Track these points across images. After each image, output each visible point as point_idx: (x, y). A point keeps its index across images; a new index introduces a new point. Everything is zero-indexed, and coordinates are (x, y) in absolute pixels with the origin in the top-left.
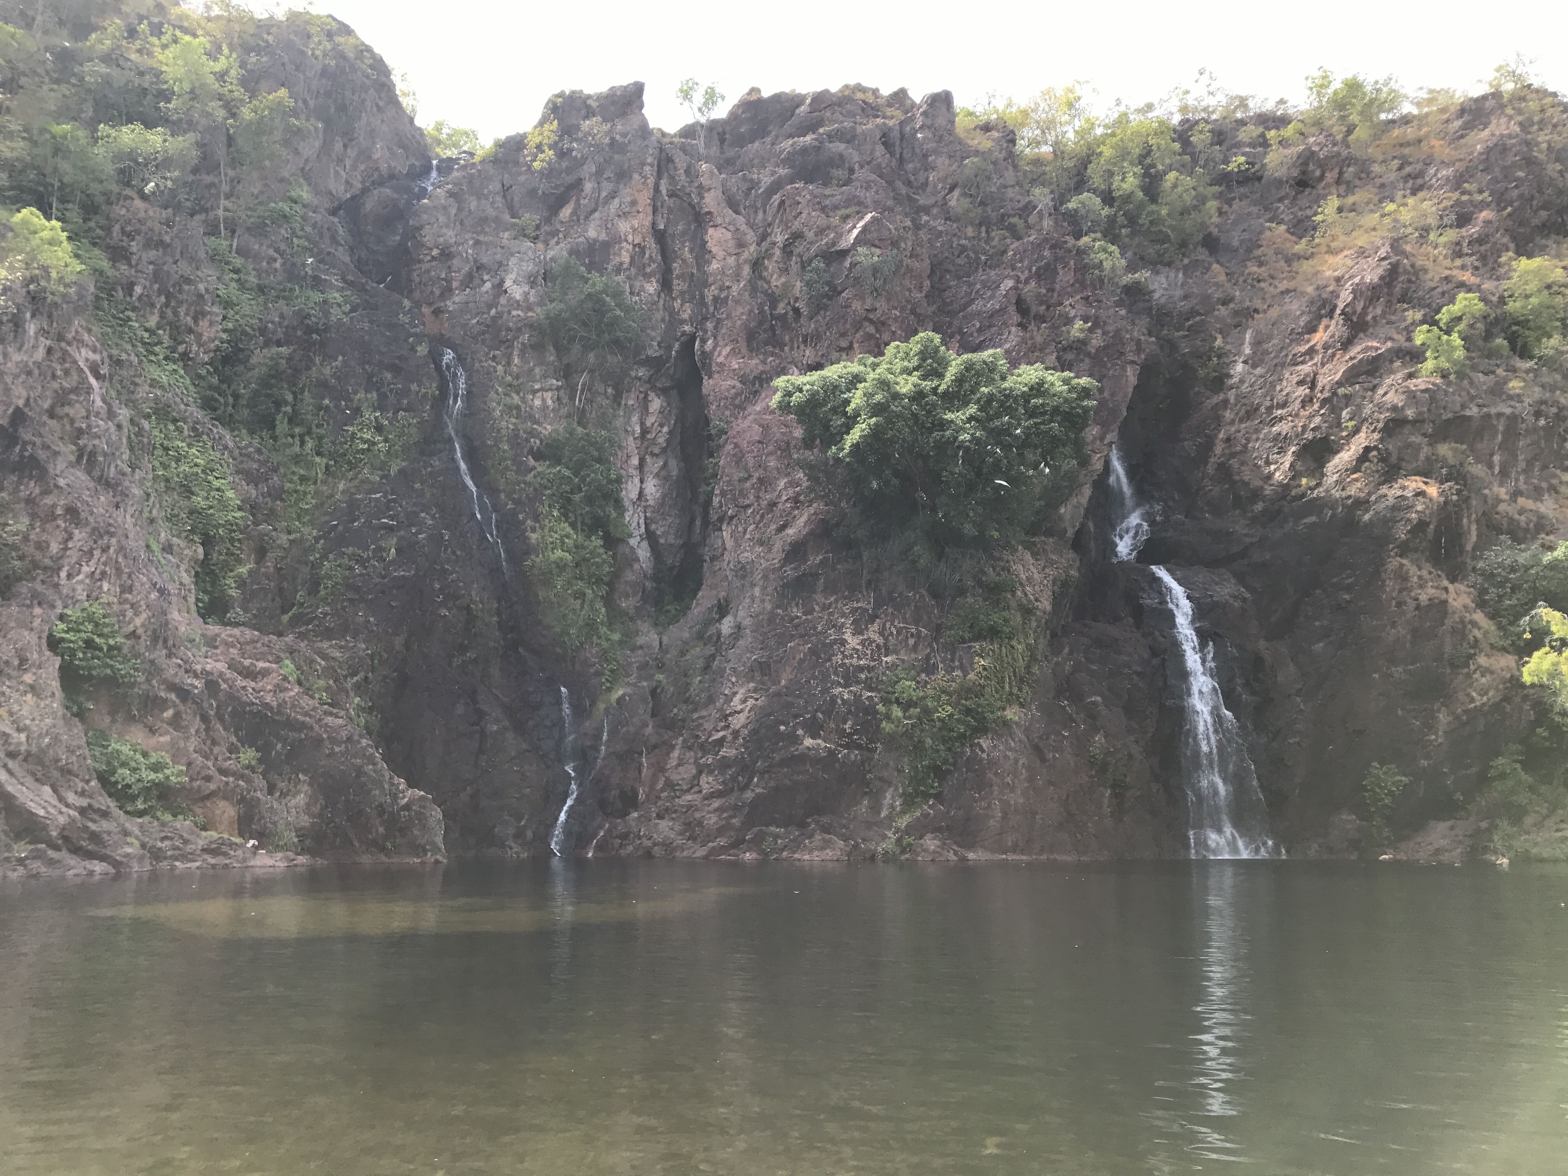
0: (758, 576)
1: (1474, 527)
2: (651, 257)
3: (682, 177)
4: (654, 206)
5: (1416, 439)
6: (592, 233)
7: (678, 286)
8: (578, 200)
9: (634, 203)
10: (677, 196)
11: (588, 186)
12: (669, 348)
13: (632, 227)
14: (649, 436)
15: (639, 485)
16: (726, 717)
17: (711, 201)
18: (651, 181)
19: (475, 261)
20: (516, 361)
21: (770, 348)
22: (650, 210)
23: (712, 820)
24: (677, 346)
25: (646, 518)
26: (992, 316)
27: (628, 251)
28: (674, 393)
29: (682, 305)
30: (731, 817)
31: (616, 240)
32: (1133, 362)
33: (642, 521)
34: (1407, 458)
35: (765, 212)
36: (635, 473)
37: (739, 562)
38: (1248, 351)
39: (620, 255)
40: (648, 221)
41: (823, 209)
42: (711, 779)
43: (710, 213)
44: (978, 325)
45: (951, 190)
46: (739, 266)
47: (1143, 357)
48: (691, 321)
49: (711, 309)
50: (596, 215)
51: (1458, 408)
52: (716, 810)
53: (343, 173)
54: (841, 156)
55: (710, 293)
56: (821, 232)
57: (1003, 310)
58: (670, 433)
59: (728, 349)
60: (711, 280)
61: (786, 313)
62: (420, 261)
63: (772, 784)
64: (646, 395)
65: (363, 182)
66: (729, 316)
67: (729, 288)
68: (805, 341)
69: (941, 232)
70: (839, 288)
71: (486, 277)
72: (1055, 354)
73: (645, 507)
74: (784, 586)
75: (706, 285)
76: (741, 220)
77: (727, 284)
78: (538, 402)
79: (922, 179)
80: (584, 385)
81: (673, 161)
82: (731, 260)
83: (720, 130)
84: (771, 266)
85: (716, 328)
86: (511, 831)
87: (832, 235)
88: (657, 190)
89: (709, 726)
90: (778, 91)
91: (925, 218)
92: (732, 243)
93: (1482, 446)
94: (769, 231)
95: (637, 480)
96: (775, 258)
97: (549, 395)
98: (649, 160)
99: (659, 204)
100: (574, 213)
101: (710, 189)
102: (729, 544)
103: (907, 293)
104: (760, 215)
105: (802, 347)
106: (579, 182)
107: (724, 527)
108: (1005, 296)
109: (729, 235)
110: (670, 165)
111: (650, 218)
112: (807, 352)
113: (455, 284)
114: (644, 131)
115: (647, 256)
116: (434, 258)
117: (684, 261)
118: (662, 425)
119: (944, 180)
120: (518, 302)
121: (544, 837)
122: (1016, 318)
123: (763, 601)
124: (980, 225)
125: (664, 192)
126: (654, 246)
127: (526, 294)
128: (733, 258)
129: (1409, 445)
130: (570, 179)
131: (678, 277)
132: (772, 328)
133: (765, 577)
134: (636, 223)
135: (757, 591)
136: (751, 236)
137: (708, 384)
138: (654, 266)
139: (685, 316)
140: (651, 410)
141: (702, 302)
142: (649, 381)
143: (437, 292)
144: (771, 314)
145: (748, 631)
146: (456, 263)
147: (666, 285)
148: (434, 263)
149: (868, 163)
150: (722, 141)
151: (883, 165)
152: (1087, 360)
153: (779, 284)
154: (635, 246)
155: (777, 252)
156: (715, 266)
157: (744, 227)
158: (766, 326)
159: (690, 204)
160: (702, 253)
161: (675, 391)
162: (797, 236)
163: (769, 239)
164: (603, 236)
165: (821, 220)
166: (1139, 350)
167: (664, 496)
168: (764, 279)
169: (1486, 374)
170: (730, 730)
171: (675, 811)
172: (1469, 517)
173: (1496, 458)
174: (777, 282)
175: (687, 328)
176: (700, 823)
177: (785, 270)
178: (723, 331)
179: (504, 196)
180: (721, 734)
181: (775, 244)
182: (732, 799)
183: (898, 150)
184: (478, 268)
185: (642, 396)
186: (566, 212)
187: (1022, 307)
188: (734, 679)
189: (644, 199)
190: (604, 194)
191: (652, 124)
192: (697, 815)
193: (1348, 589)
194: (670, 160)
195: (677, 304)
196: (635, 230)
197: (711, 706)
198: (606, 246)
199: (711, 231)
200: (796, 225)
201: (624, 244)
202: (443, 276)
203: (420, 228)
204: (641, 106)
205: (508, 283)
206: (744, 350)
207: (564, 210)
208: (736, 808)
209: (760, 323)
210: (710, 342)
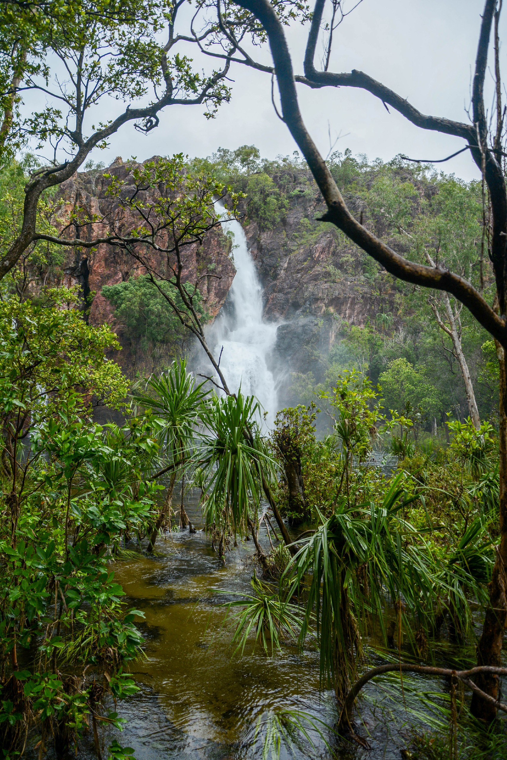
1: (333, 336)
2: (72, 230)
3: (84, 202)
9: (66, 211)
10: (82, 208)
13: (65, 220)
17: (94, 210)
18: (73, 203)
21: (112, 264)
22: (72, 213)
24: (80, 263)
27: (64, 229)
35: (113, 214)
38: (286, 266)
40: (71, 217)
46: (103, 234)
51: (337, 294)
57: (191, 255)
59: (98, 264)
61: (119, 252)
64: (70, 279)
66: (99, 253)
80: (47, 278)
81: (81, 195)
83: (102, 179)
85: (94, 257)
87: (134, 226)
92: (101, 226)
94: (114, 222)
97: (34, 282)
98: (72, 196)
99: (75, 211)
101: (94, 206)
108: (193, 250)
117: (84, 232)
122: (195, 258)
125: (77, 207)
126: (73, 226)
128: (101, 231)
132: (114, 257)
134: (67, 218)
137: (90, 277)
138: (73, 234)
139: (84, 252)
140: (72, 284)
142: (71, 275)
150: (102, 183)
155: (117, 230)
156: (95, 234)
158: (112, 256)
159: (87, 211)
160: (90, 230)
161: (81, 278)
165: (131, 220)
172: (332, 332)
175: (85, 256)
178: (97, 258)
181: (116, 227)
187: (198, 254)
189: (70, 210)
200: (123, 221)
201: (63, 226)
206: (104, 265)
210: (92, 262)
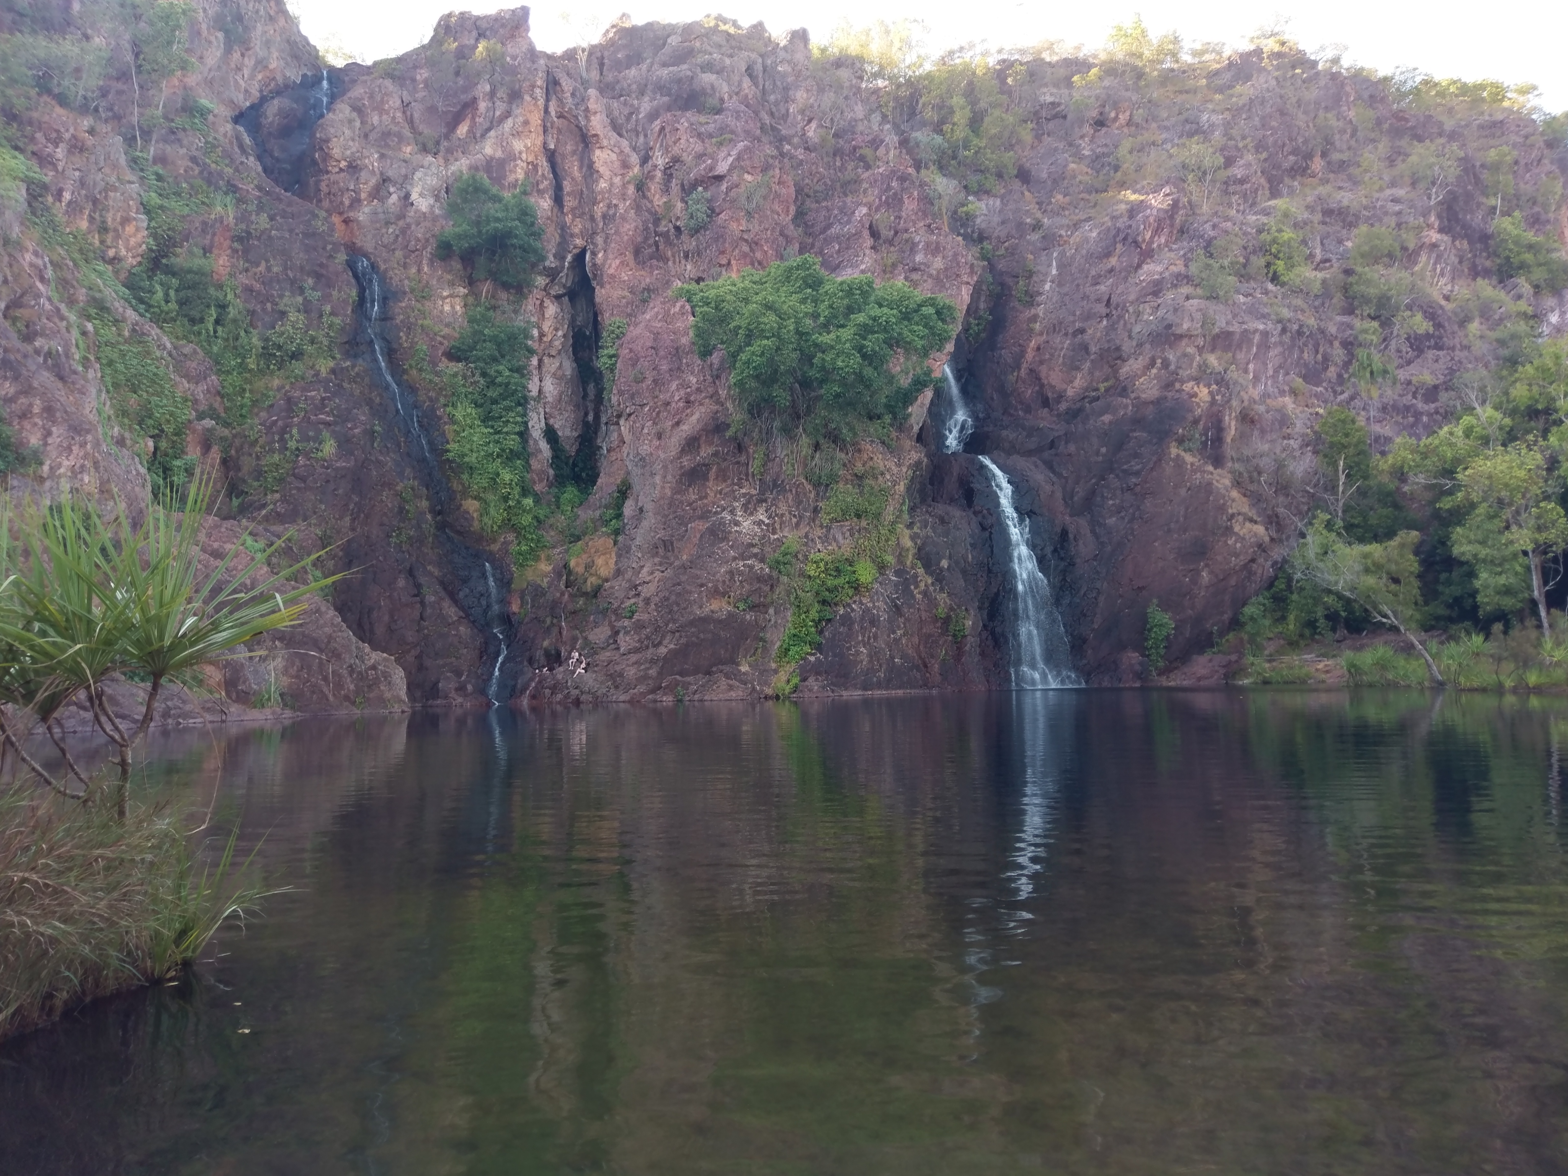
0: (658, 467)
1: (1233, 423)
2: (543, 175)
3: (569, 101)
4: (545, 127)
5: (1190, 350)
6: (488, 150)
7: (569, 203)
8: (473, 119)
9: (526, 123)
10: (564, 117)
11: (482, 106)
12: (563, 258)
13: (525, 146)
14: (545, 339)
15: (538, 383)
16: (636, 587)
17: (598, 124)
18: (541, 102)
19: (382, 174)
20: (426, 269)
21: (654, 262)
22: (541, 130)
23: (631, 672)
24: (569, 258)
25: (545, 413)
26: (848, 239)
27: (522, 168)
28: (566, 299)
29: (573, 221)
30: (648, 669)
31: (512, 157)
32: (968, 283)
33: (542, 416)
34: (1184, 366)
35: (646, 136)
36: (535, 372)
37: (638, 454)
38: (1054, 272)
39: (515, 172)
40: (539, 141)
41: (699, 135)
42: (627, 638)
43: (596, 135)
44: (837, 247)
45: (810, 121)
46: (624, 186)
47: (975, 279)
48: (582, 235)
49: (601, 225)
50: (492, 133)
51: (1224, 325)
52: (636, 663)
53: (241, 82)
54: (713, 87)
55: (599, 209)
56: (700, 156)
57: (858, 234)
58: (564, 336)
59: (618, 262)
60: (599, 197)
61: (668, 231)
62: (328, 172)
63: (683, 641)
64: (542, 301)
65: (261, 91)
66: (617, 232)
67: (616, 206)
68: (686, 257)
69: (802, 160)
70: (717, 210)
71: (392, 190)
72: (903, 275)
73: (545, 403)
74: (682, 475)
75: (595, 202)
76: (625, 143)
77: (614, 202)
78: (447, 308)
79: (783, 111)
80: (488, 292)
81: (560, 84)
82: (617, 180)
83: (599, 54)
84: (654, 187)
85: (605, 242)
86: (453, 685)
87: (709, 161)
88: (546, 111)
89: (621, 595)
90: (650, 20)
91: (787, 147)
92: (617, 164)
93: (1241, 356)
94: (651, 154)
95: (536, 379)
96: (657, 180)
97: (458, 300)
98: (539, 83)
99: (549, 125)
100: (471, 131)
101: (596, 113)
102: (627, 437)
103: (776, 217)
104: (641, 139)
105: (683, 262)
106: (474, 100)
107: (622, 422)
108: (860, 222)
109: (614, 156)
110: (558, 88)
111: (541, 138)
112: (689, 267)
113: (363, 196)
114: (533, 54)
115: (540, 173)
116: (341, 170)
117: (573, 179)
118: (556, 330)
119: (802, 112)
120: (424, 214)
121: (482, 691)
122: (869, 242)
123: (663, 488)
124: (835, 155)
125: (553, 114)
126: (545, 164)
127: (432, 207)
128: (619, 178)
129: (1185, 355)
130: (465, 98)
131: (569, 194)
132: (656, 244)
133: (665, 467)
134: (529, 143)
135: (658, 479)
136: (634, 159)
137: (600, 294)
138: (546, 183)
139: (576, 230)
140: (547, 316)
141: (592, 219)
142: (545, 290)
143: (347, 202)
144: (655, 232)
145: (650, 514)
146: (364, 175)
147: (558, 200)
148: (342, 175)
149: (737, 94)
150: (602, 65)
151: (750, 96)
152: (930, 281)
153: (660, 203)
154: (528, 163)
155: (659, 174)
156: (603, 185)
157: (627, 150)
158: (651, 241)
159: (577, 126)
160: (590, 171)
161: (567, 298)
162: (676, 160)
163: (650, 163)
164: (499, 154)
165: (699, 148)
166: (972, 272)
167: (561, 394)
168: (648, 199)
169: (1246, 296)
170: (641, 598)
171: (597, 665)
172: (1230, 415)
173: (1251, 367)
174: (659, 200)
175: (579, 242)
176: (621, 675)
177: (666, 190)
178: (613, 245)
179: (404, 112)
180: (633, 601)
181: (656, 166)
182: (649, 653)
183: (761, 81)
184: (384, 181)
185: (538, 302)
186: (462, 130)
187: (874, 233)
188: (640, 555)
189: (536, 119)
190: (498, 113)
191: (539, 47)
192: (618, 668)
193: (1137, 474)
194: (557, 83)
195: (568, 219)
196: (528, 148)
197: (620, 578)
198: (502, 164)
199: (598, 152)
200: (676, 150)
201: (519, 162)
202: (352, 187)
203: (327, 141)
204: (527, 30)
205: (414, 196)
206: (632, 263)
207: (460, 127)
208: (652, 661)
209: (646, 239)
210: (600, 255)
